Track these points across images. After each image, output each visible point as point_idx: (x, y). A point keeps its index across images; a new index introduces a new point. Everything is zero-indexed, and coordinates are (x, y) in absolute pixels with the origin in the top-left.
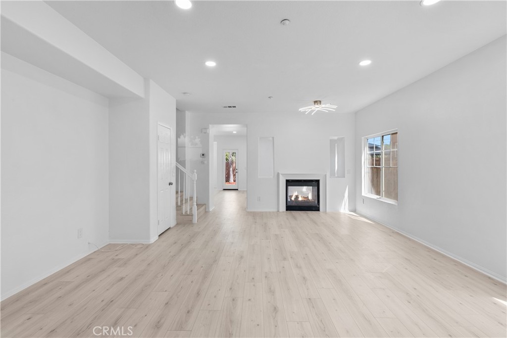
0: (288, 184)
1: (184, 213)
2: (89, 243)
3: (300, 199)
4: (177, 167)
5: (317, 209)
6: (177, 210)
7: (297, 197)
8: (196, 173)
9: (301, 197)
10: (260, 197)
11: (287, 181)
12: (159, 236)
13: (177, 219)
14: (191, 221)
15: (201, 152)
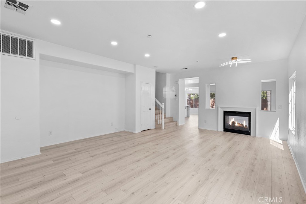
0: (226, 114)
1: (159, 124)
2: (116, 129)
3: (236, 125)
4: (156, 101)
5: (248, 133)
6: (156, 122)
7: (233, 123)
8: (164, 104)
9: (237, 123)
10: (206, 121)
11: (224, 112)
12: (142, 131)
13: (156, 126)
14: (161, 128)
15: (175, 94)
